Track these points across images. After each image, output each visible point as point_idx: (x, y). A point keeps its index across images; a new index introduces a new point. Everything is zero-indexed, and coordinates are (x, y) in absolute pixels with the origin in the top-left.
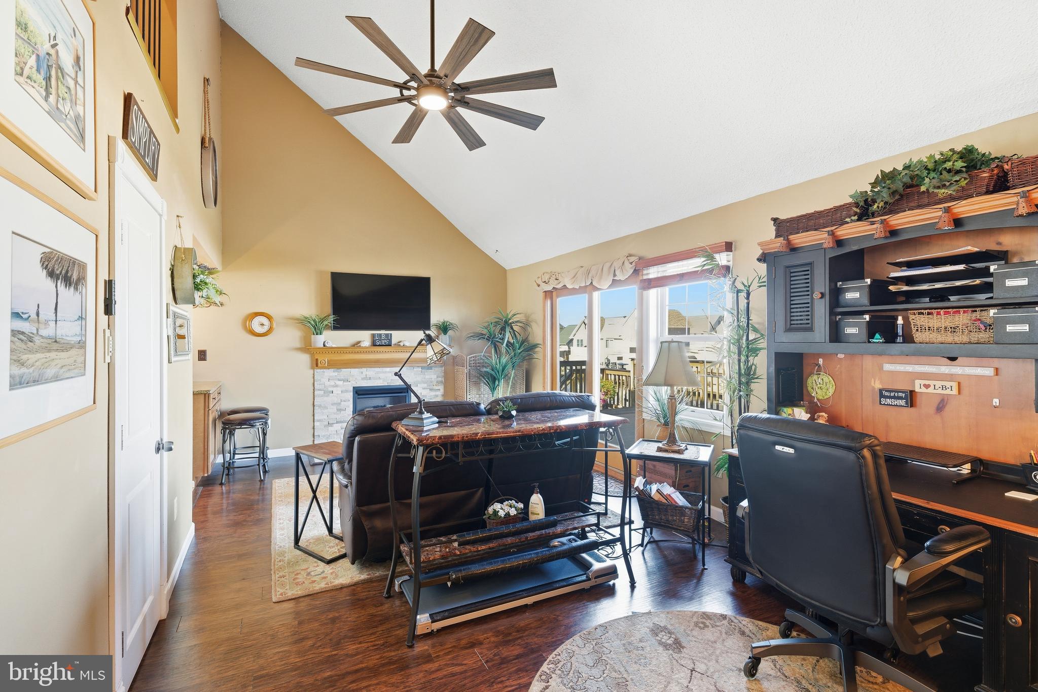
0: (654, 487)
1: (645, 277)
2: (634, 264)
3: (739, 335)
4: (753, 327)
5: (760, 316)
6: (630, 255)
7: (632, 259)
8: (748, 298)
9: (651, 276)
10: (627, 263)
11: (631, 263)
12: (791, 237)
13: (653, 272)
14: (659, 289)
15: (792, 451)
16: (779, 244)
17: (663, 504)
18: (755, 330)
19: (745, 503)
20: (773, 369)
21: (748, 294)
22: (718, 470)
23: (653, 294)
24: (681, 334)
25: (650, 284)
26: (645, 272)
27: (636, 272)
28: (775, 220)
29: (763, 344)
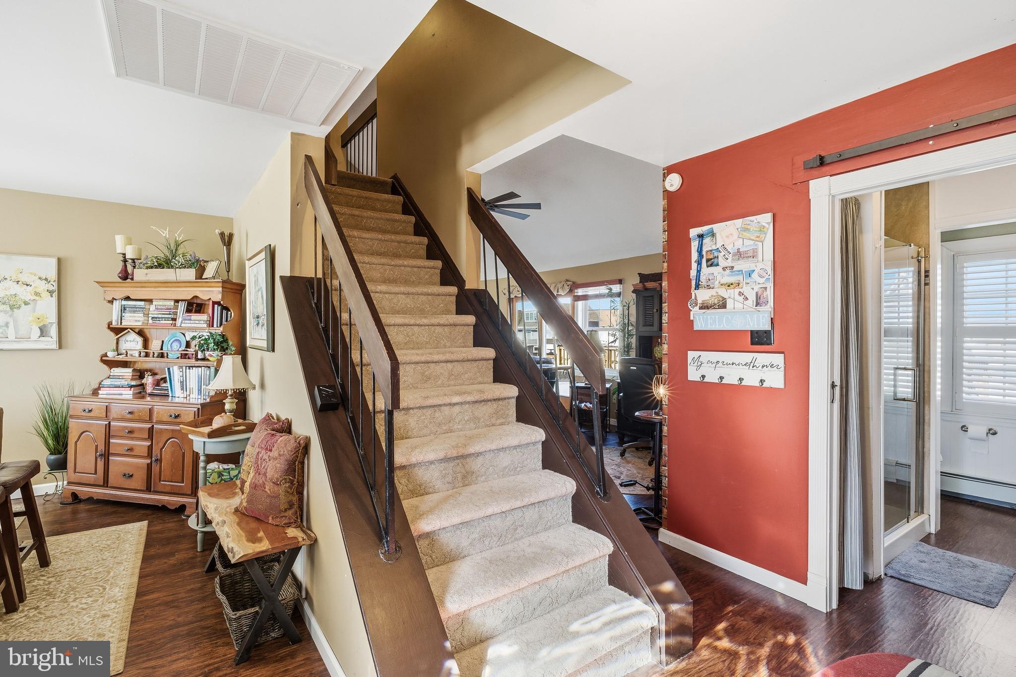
0: (583, 405)
1: (576, 294)
2: (570, 286)
3: (623, 327)
4: (631, 324)
5: (633, 319)
6: (567, 281)
7: (569, 283)
8: (628, 310)
9: (580, 294)
10: (565, 285)
11: (568, 286)
12: (646, 284)
13: (580, 292)
14: (584, 301)
15: (635, 368)
16: (640, 286)
17: (588, 411)
18: (632, 325)
19: (622, 394)
20: (638, 344)
21: (629, 307)
22: (614, 394)
23: (580, 304)
24: (596, 326)
25: (578, 298)
26: (576, 291)
27: (571, 291)
28: (639, 274)
29: (634, 332)
